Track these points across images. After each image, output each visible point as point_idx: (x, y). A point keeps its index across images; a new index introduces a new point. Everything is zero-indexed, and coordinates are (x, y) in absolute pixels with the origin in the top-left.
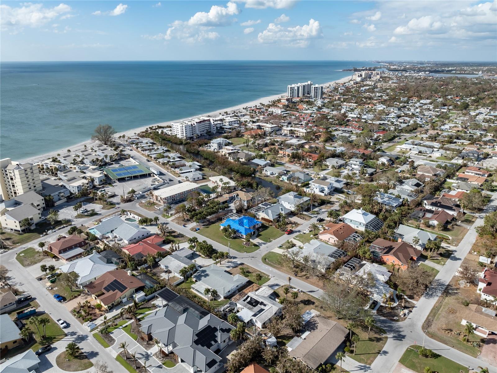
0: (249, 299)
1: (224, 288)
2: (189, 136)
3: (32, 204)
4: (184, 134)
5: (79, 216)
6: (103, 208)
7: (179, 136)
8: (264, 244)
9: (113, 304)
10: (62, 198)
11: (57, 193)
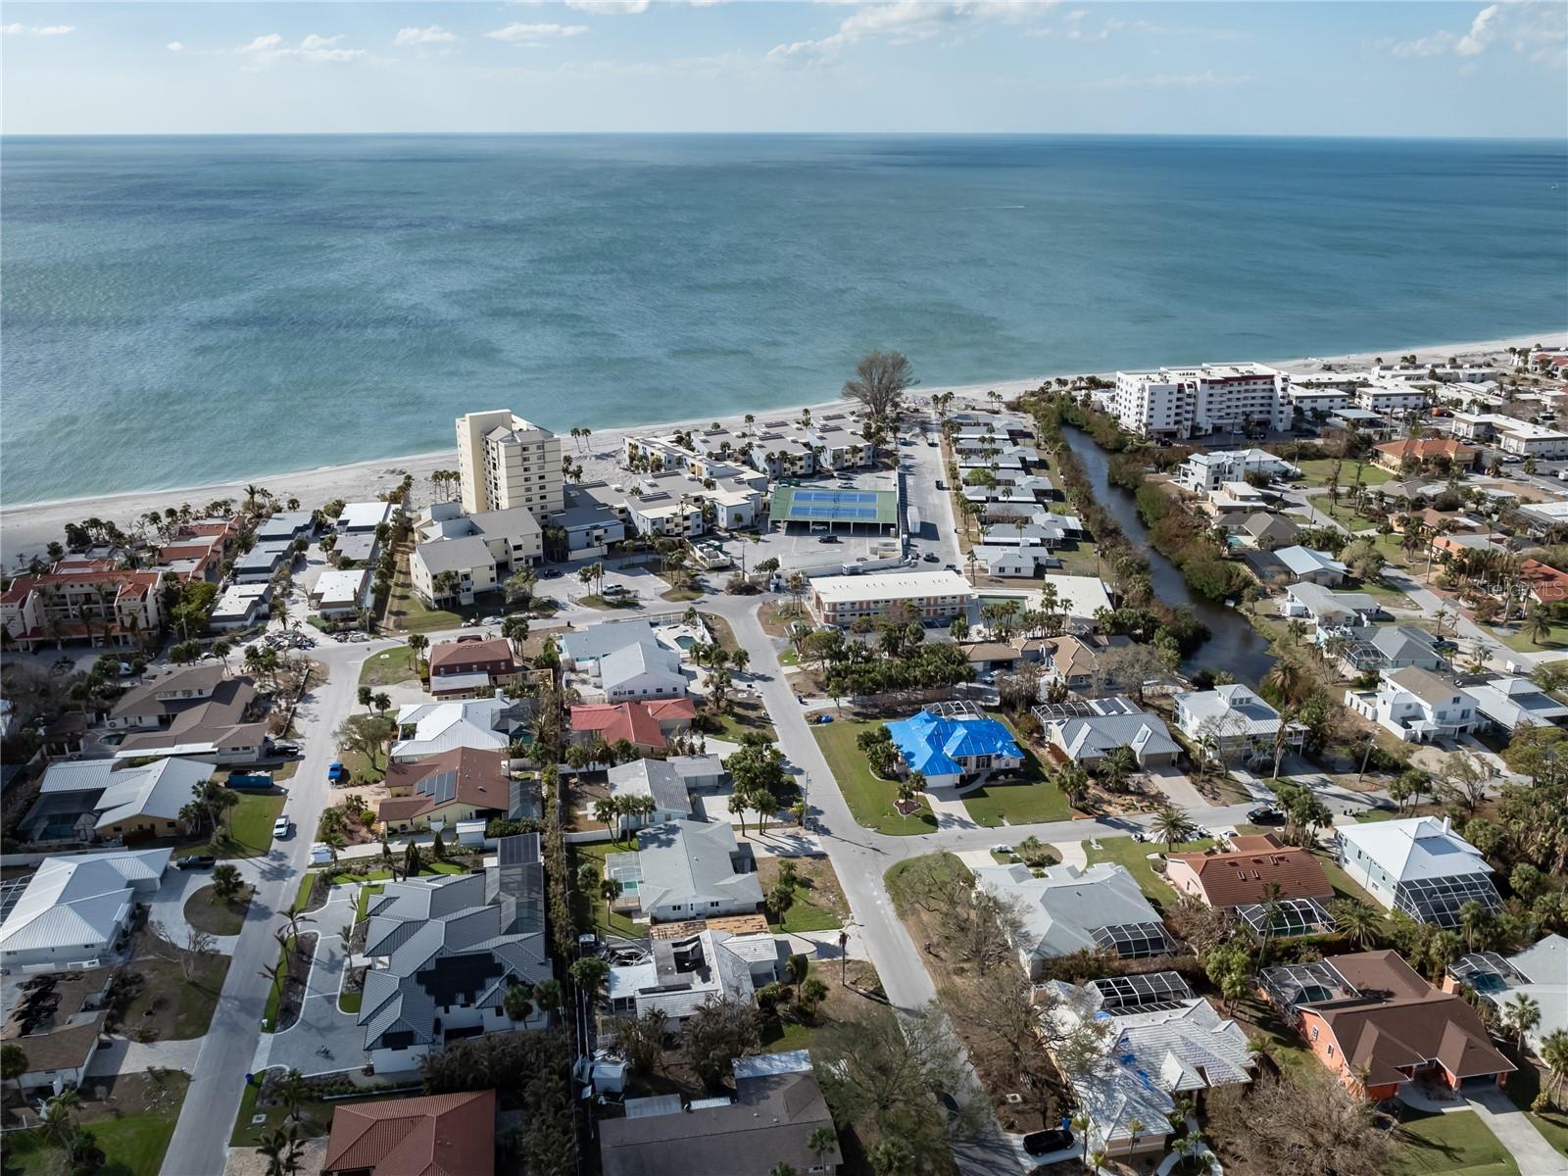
0: (689, 947)
1: (667, 892)
2: (1160, 424)
3: (506, 541)
4: (1144, 419)
5: (591, 601)
6: (663, 596)
7: (1129, 421)
8: (964, 824)
9: (403, 827)
10: (596, 544)
11: (587, 526)
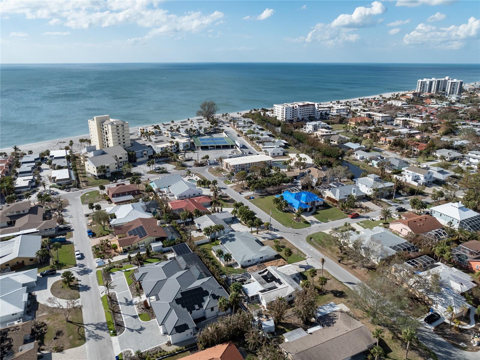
0: (266, 273)
1: (244, 256)
2: (288, 118)
3: (116, 156)
4: (284, 117)
5: (151, 172)
6: (174, 169)
7: (279, 118)
8: (317, 223)
9: (129, 248)
10: (145, 156)
11: (141, 151)
